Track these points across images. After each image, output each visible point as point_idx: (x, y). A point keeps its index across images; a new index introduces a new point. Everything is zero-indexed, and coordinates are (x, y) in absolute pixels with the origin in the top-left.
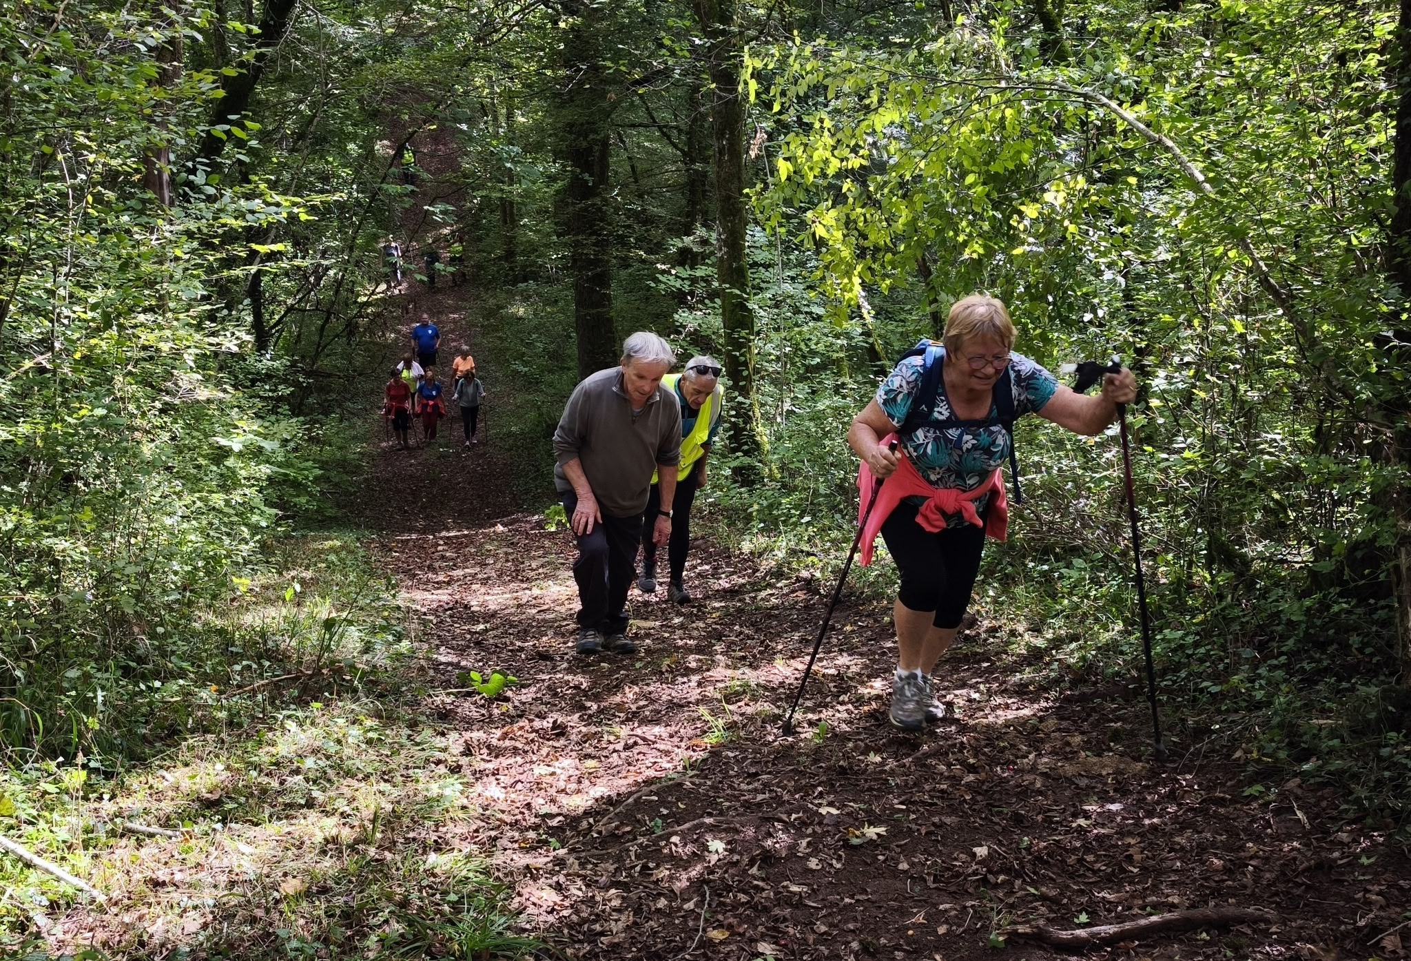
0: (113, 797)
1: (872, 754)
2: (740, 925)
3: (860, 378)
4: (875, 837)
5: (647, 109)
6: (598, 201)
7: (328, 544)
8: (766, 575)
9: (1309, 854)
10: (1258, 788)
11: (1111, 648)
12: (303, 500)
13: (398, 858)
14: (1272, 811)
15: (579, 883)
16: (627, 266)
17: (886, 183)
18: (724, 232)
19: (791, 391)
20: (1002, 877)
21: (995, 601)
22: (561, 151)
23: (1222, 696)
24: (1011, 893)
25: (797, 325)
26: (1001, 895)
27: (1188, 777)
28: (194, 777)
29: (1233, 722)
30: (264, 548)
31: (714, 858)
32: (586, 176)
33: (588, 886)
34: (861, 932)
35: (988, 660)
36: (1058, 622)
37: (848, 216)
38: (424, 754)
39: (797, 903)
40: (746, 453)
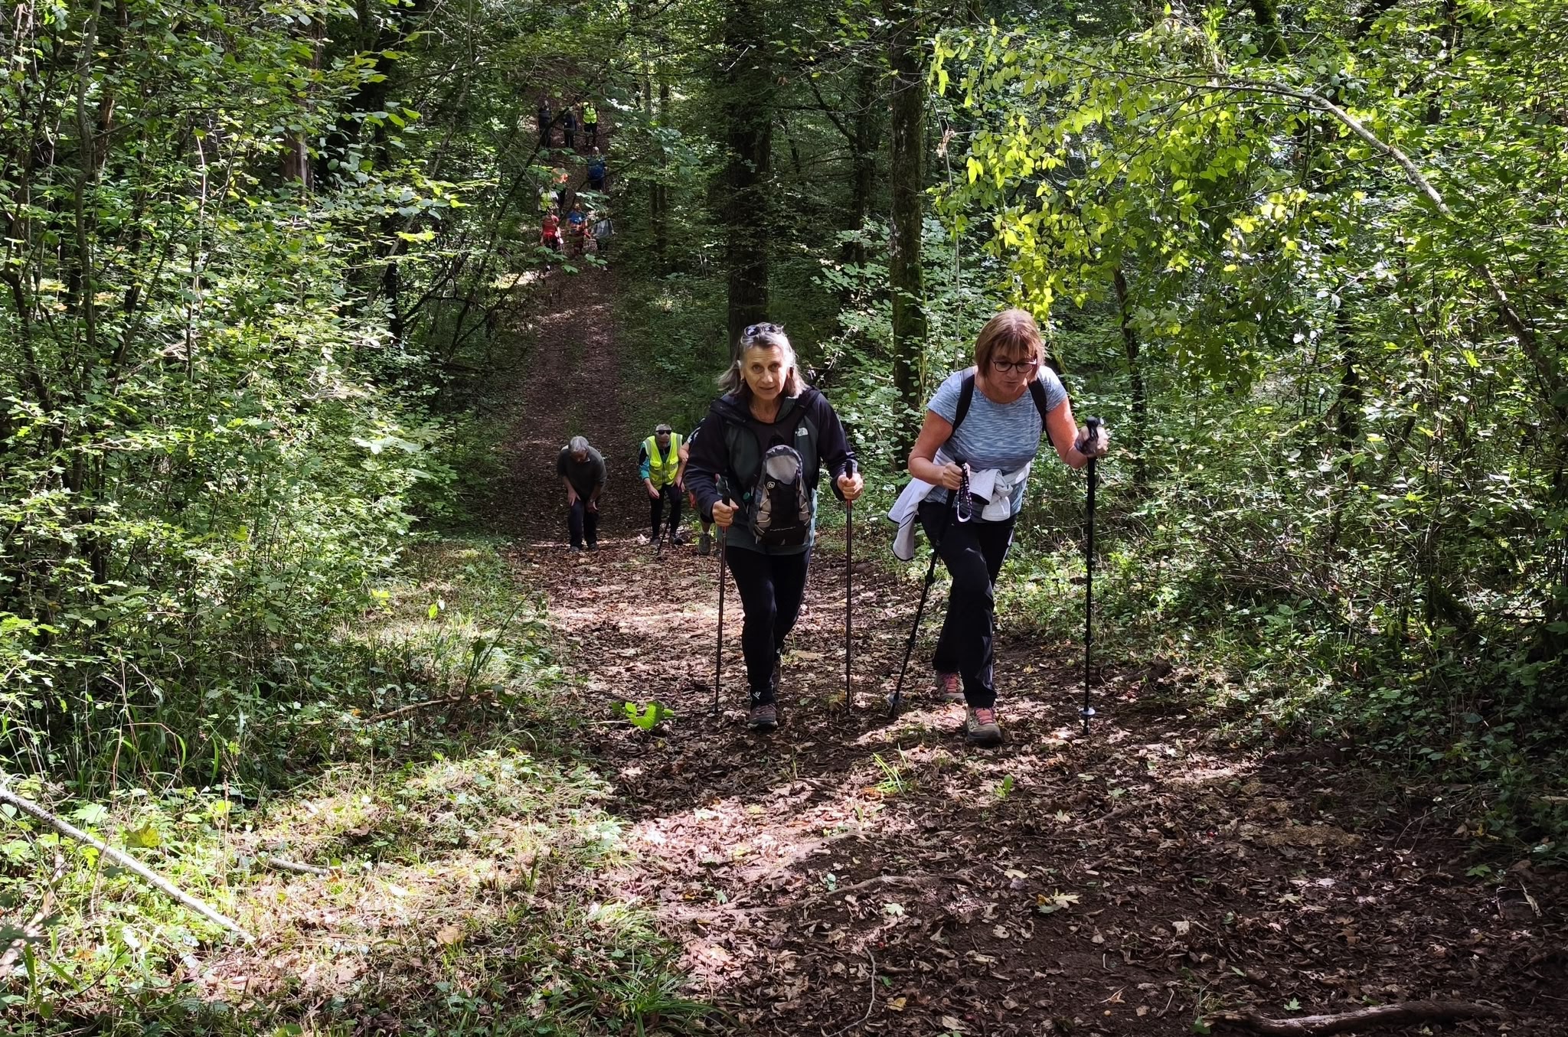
0: (255, 828)
1: (1060, 813)
2: (923, 995)
4: (1066, 906)
6: (758, 188)
7: (465, 553)
9: (1540, 945)
10: (1481, 870)
11: (1319, 706)
12: (439, 505)
13: (559, 907)
14: (1499, 895)
15: (750, 942)
16: (787, 260)
18: (898, 227)
20: (1204, 956)
21: (1191, 648)
22: (717, 133)
23: (1444, 764)
24: (1215, 974)
26: (1204, 975)
27: (1406, 852)
28: (338, 810)
29: (1454, 793)
31: (894, 921)
32: (748, 162)
33: (759, 945)
34: (1054, 1009)
35: (1184, 712)
36: (1260, 674)
37: (1042, 222)
38: (581, 792)
39: (984, 974)
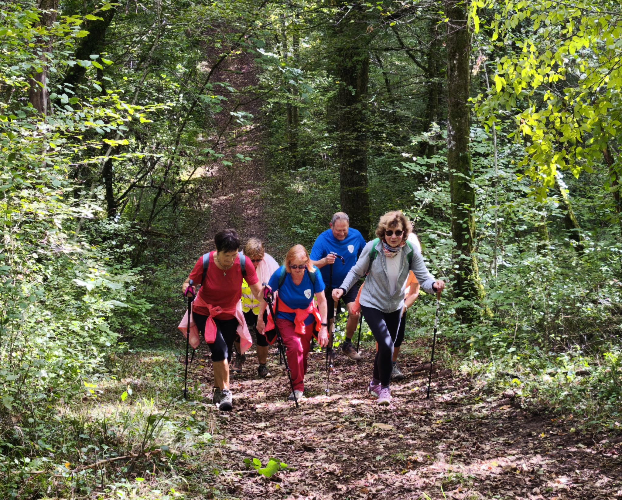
3: (556, 241)
5: (398, 37)
6: (359, 106)
7: (155, 359)
8: (479, 391)
12: (137, 327)
16: (381, 155)
17: (578, 94)
18: (453, 129)
19: (502, 250)
22: (332, 69)
25: (508, 200)
30: (109, 362)
32: (351, 88)
37: (547, 118)
40: (467, 298)
